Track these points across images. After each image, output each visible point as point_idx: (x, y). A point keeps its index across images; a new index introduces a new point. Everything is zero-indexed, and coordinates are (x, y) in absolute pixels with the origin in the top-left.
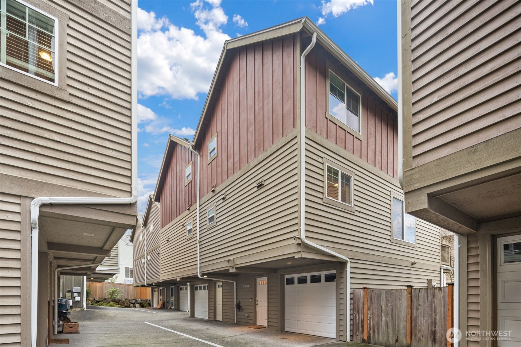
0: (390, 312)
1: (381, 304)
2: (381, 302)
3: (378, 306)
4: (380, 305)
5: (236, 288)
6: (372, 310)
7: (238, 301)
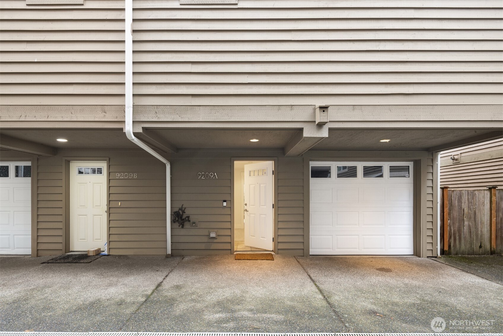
0: (472, 216)
1: (463, 207)
2: (463, 204)
3: (459, 209)
4: (461, 208)
5: (171, 178)
6: (453, 214)
7: (178, 205)
